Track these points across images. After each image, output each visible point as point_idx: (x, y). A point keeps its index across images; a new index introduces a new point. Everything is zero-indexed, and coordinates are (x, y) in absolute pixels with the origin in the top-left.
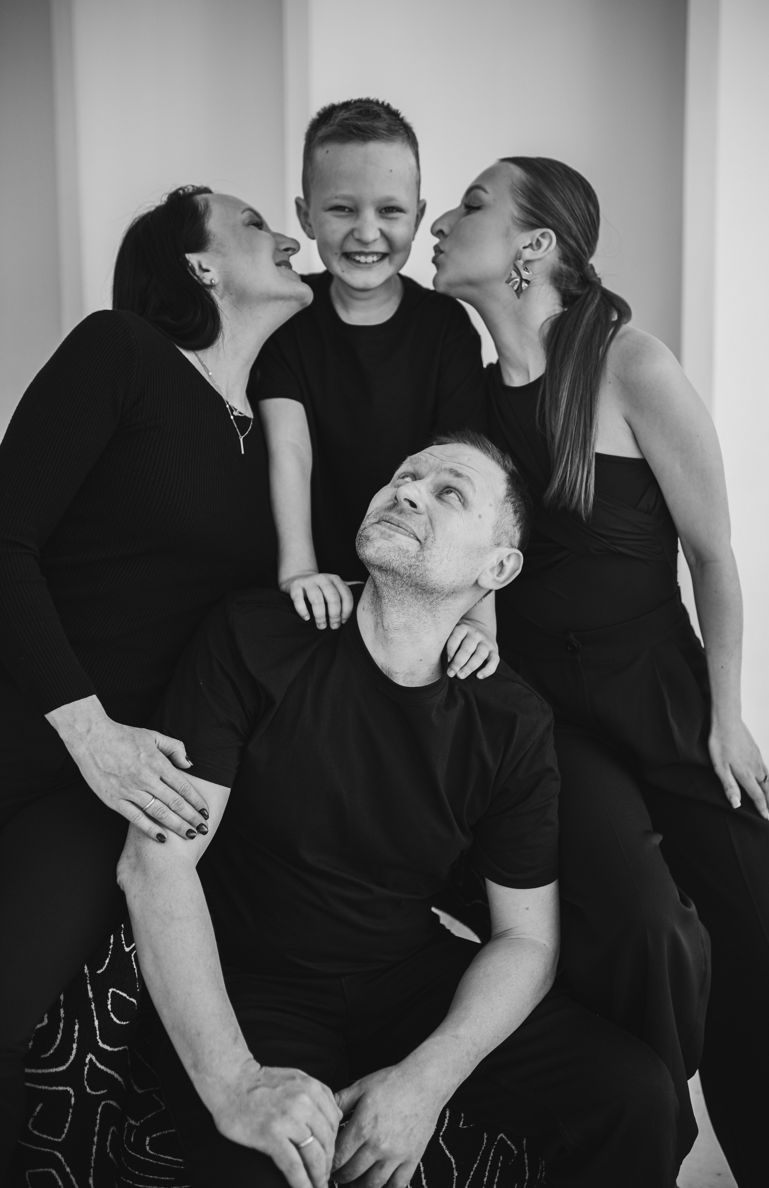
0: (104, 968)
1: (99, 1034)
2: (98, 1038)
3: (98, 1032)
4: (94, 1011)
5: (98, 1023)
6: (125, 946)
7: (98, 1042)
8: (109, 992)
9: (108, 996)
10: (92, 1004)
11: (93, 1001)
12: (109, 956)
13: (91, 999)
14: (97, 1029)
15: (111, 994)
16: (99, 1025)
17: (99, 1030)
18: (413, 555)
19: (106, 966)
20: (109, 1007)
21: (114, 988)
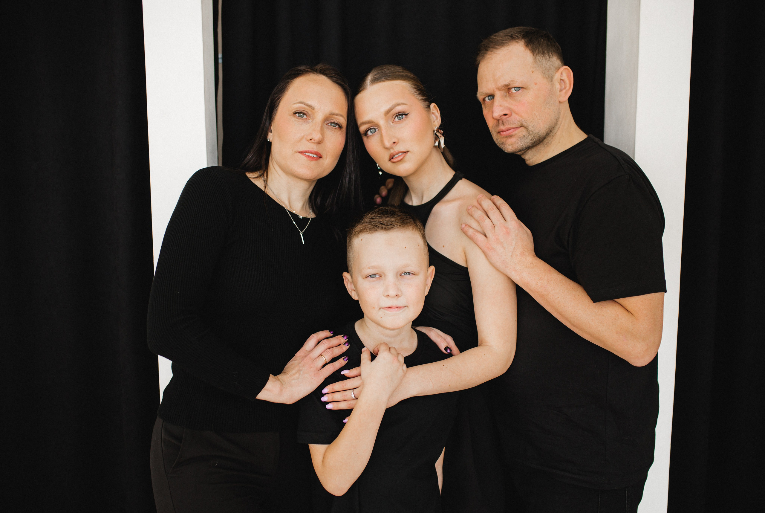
18: (527, 135)
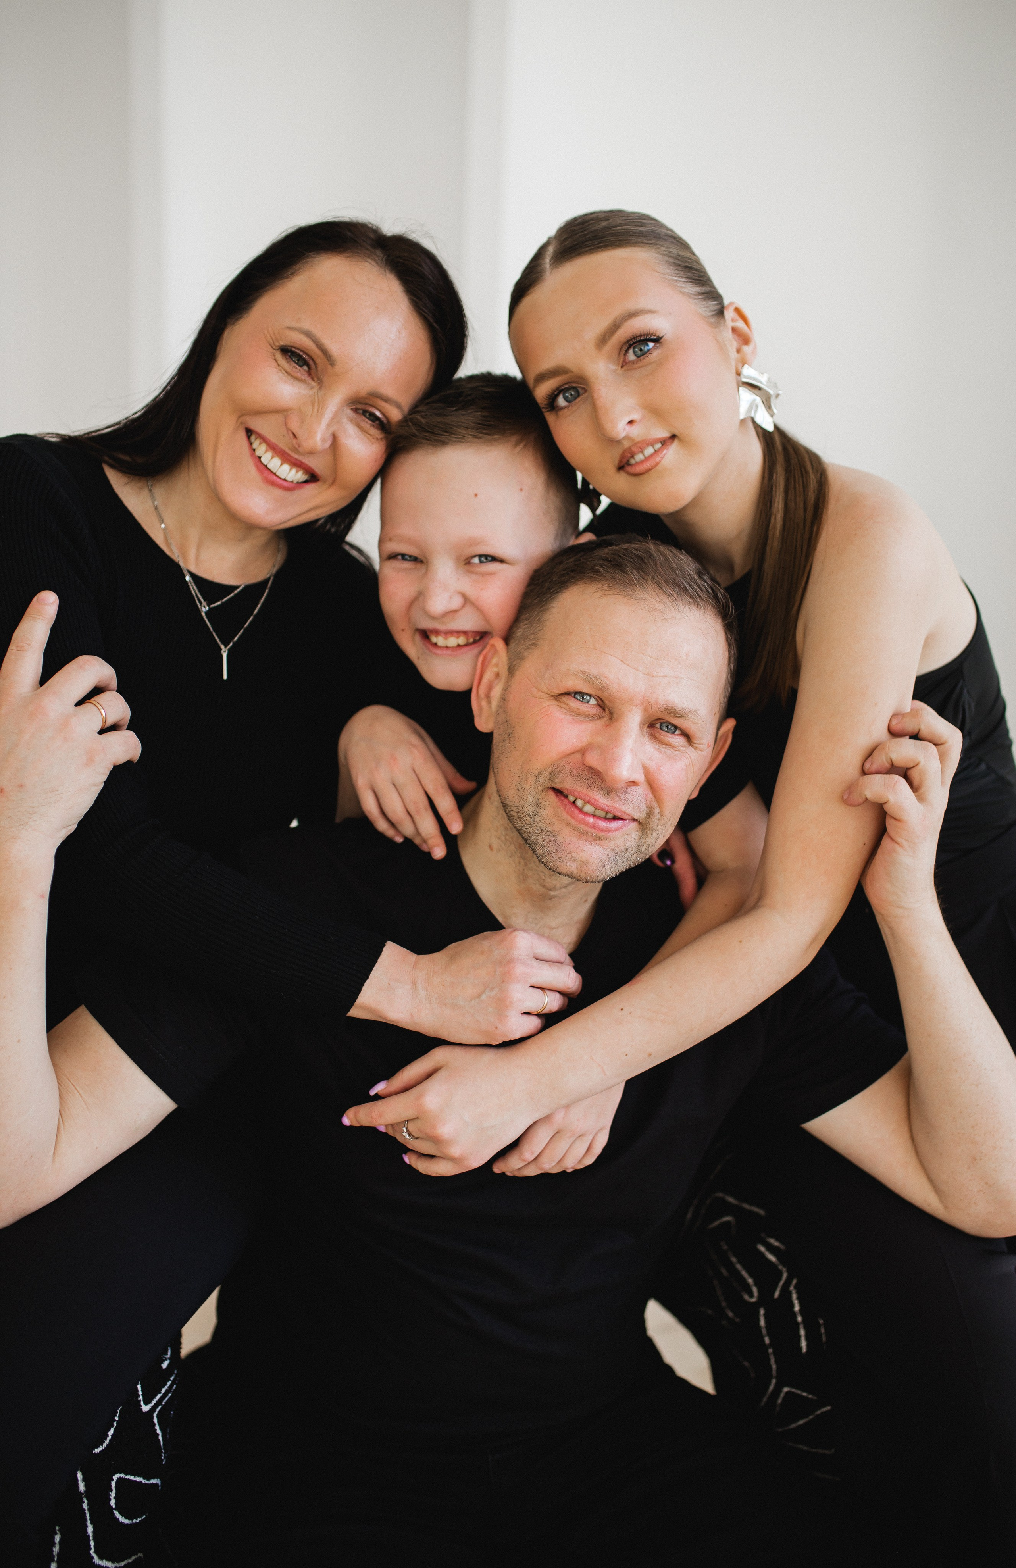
0: (105, 1445)
1: (94, 1546)
2: (92, 1552)
3: (92, 1543)
4: (86, 1512)
5: (92, 1530)
6: (142, 1403)
7: (93, 1558)
8: (113, 1480)
9: (111, 1486)
10: (84, 1502)
11: (85, 1497)
12: (115, 1424)
13: (82, 1494)
14: (91, 1538)
15: (116, 1483)
16: (94, 1532)
17: (94, 1539)
19: (110, 1440)
20: (113, 1503)
21: (121, 1473)
